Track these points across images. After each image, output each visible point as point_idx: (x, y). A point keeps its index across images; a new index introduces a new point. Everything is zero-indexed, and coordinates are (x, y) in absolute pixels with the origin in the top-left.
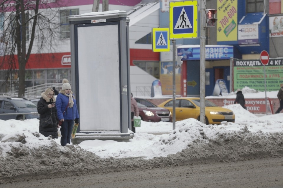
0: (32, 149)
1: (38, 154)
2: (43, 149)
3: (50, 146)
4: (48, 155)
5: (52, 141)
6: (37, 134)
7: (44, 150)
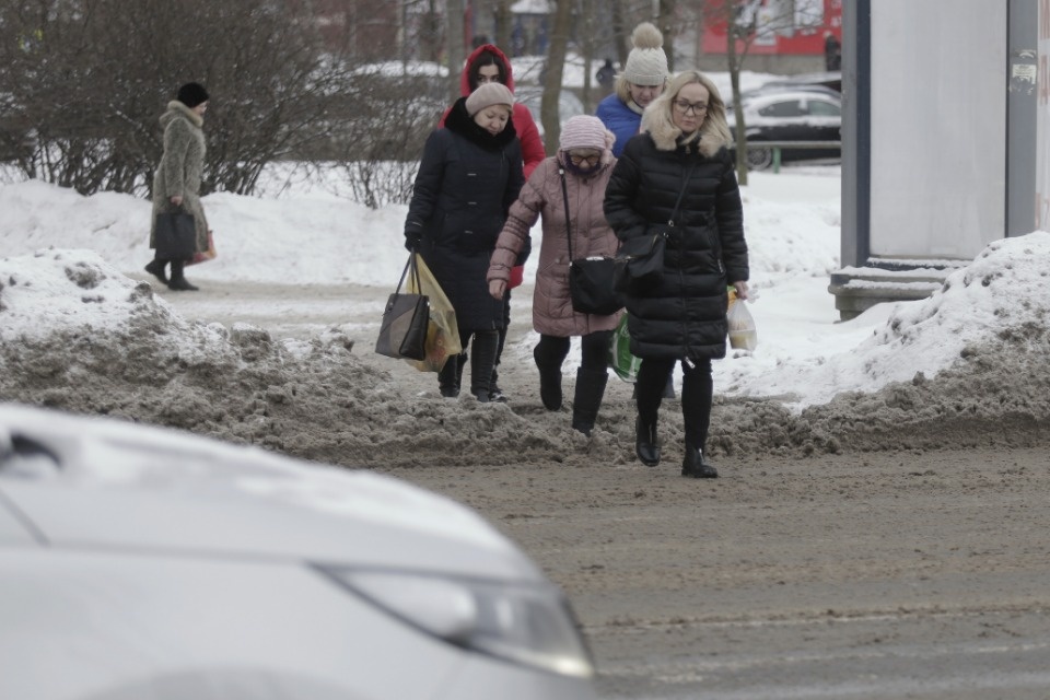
0: (14, 342)
1: (35, 364)
2: (76, 342)
3: (121, 330)
4: (99, 370)
5: (139, 309)
6: (81, 274)
7: (82, 347)
